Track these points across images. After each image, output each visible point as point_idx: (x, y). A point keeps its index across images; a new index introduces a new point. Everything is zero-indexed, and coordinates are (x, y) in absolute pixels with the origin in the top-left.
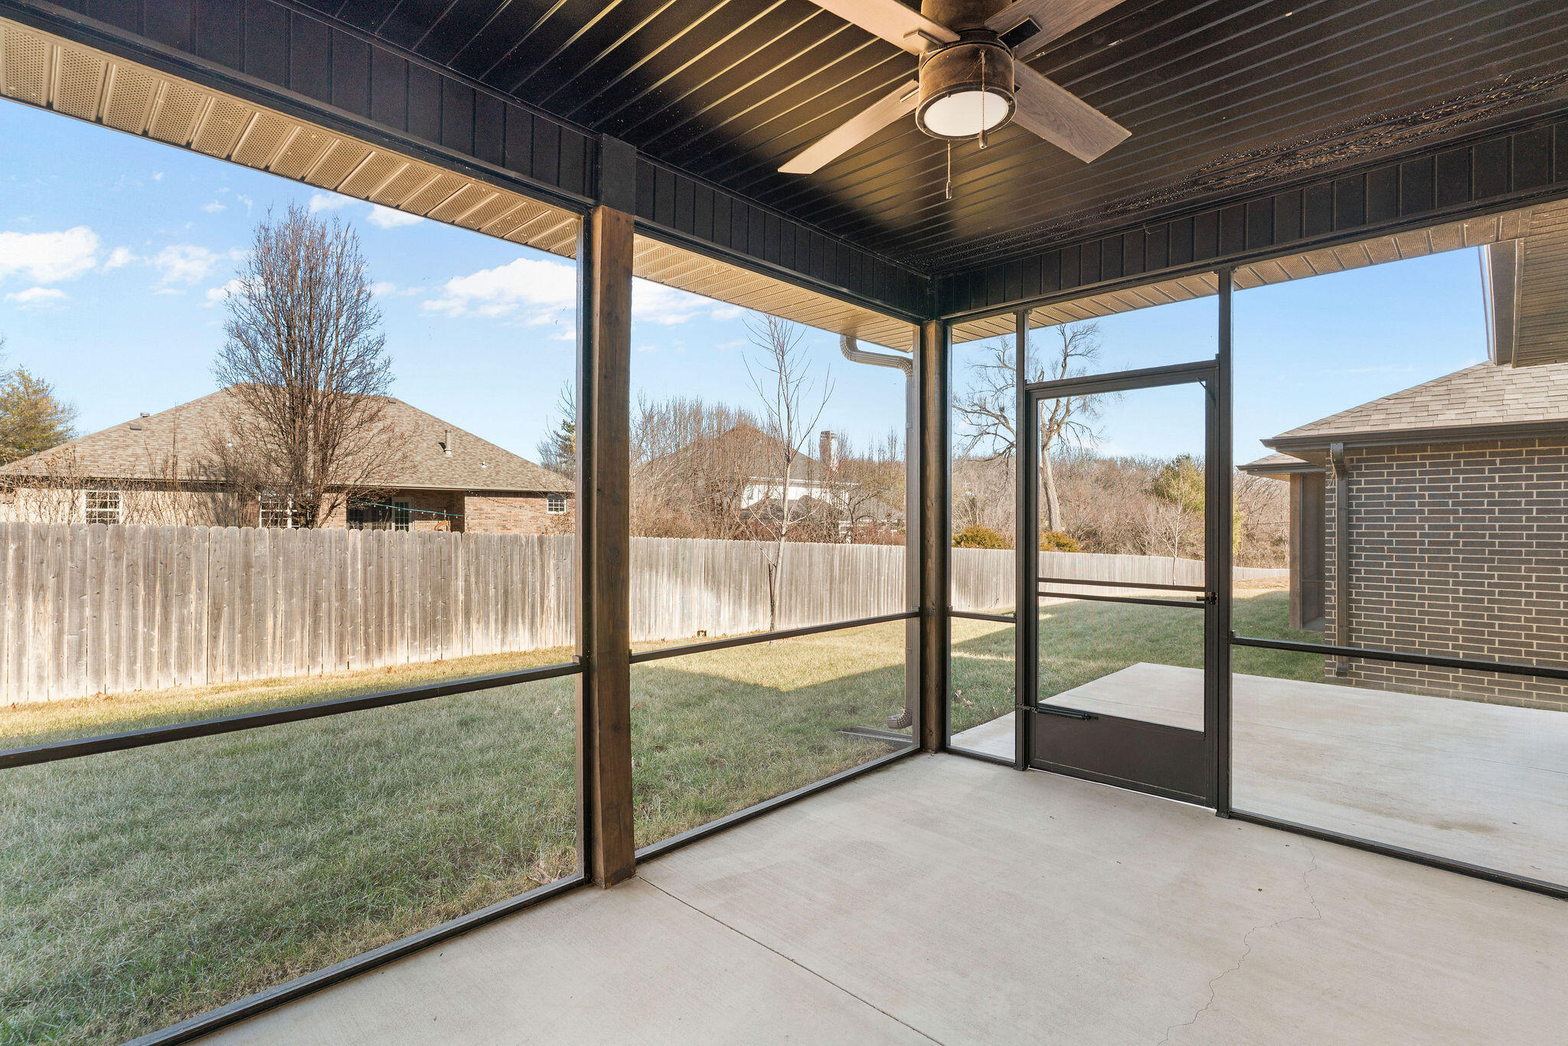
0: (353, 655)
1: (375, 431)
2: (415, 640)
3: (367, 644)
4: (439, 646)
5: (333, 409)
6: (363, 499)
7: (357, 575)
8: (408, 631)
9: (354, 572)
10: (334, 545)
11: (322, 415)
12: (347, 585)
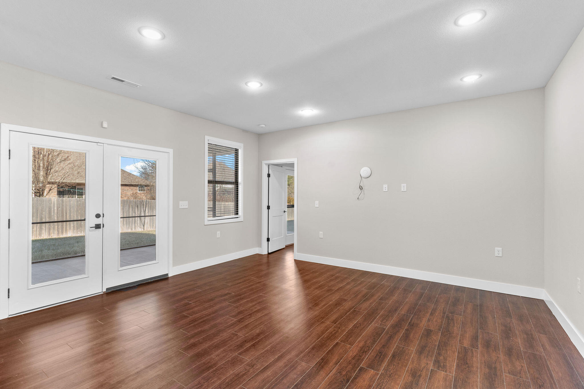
0: (53, 234)
1: (66, 164)
2: (74, 230)
3: (58, 231)
4: (83, 232)
5: (50, 156)
6: (62, 187)
7: (55, 211)
8: (72, 228)
9: (54, 210)
10: (47, 202)
11: (46, 158)
12: (51, 214)
